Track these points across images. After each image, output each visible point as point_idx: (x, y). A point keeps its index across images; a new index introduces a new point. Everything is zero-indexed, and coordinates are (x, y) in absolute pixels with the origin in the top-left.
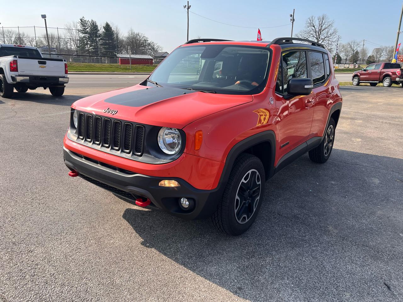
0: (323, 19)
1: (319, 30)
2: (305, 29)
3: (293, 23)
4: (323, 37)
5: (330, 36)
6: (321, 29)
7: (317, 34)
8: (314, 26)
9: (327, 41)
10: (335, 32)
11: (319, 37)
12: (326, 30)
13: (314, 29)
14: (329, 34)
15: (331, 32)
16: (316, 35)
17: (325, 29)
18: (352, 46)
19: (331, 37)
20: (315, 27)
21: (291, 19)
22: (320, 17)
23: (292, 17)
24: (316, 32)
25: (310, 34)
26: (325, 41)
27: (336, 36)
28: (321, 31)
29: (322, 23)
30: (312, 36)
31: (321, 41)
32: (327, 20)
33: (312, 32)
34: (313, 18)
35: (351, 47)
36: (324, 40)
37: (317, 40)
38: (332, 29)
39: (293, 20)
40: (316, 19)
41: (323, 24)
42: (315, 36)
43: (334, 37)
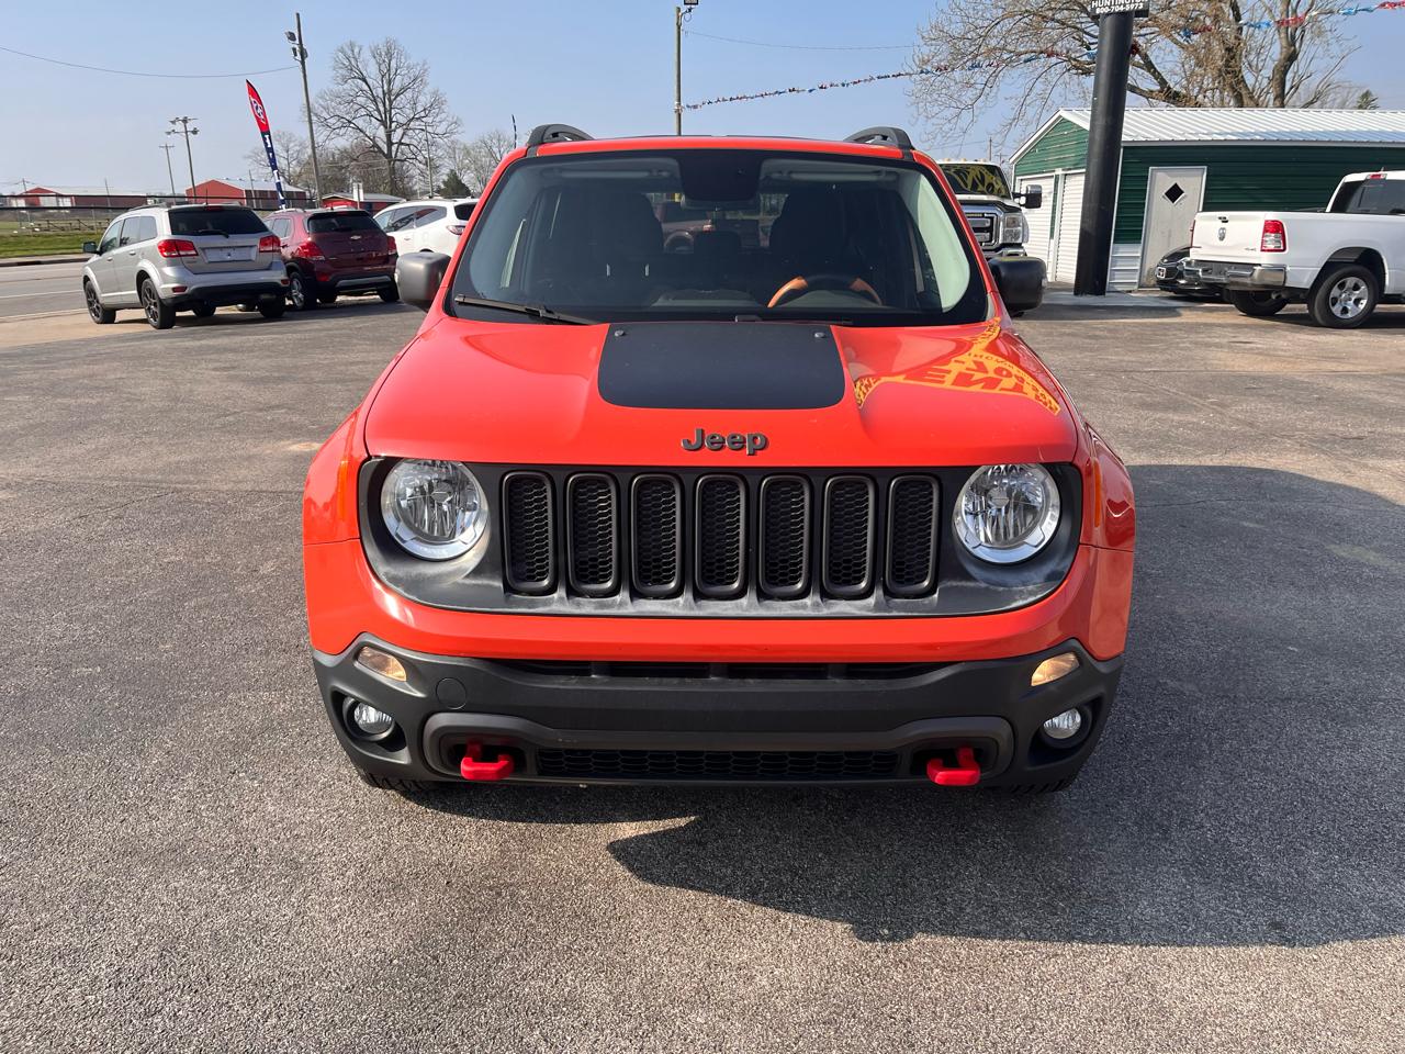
0: (389, 55)
1: (384, 94)
2: (337, 88)
3: (303, 63)
4: (403, 120)
5: (423, 114)
6: (390, 91)
7: (382, 109)
8: (364, 80)
9: (417, 131)
10: (437, 103)
11: (391, 119)
12: (409, 94)
13: (366, 88)
14: (420, 109)
15: (424, 100)
16: (378, 110)
17: (404, 90)
18: (495, 150)
19: (429, 120)
20: (369, 81)
21: (294, 49)
22: (377, 48)
23: (297, 41)
24: (375, 101)
25: (356, 107)
26: (410, 133)
27: (443, 116)
28: (392, 98)
29: (389, 70)
30: (363, 112)
31: (400, 131)
32: (403, 60)
33: (361, 100)
34: (356, 50)
35: (491, 153)
36: (406, 127)
37: (386, 127)
38: (426, 90)
39: (303, 54)
40: (366, 55)
41: (392, 72)
42: (376, 114)
43: (438, 119)
